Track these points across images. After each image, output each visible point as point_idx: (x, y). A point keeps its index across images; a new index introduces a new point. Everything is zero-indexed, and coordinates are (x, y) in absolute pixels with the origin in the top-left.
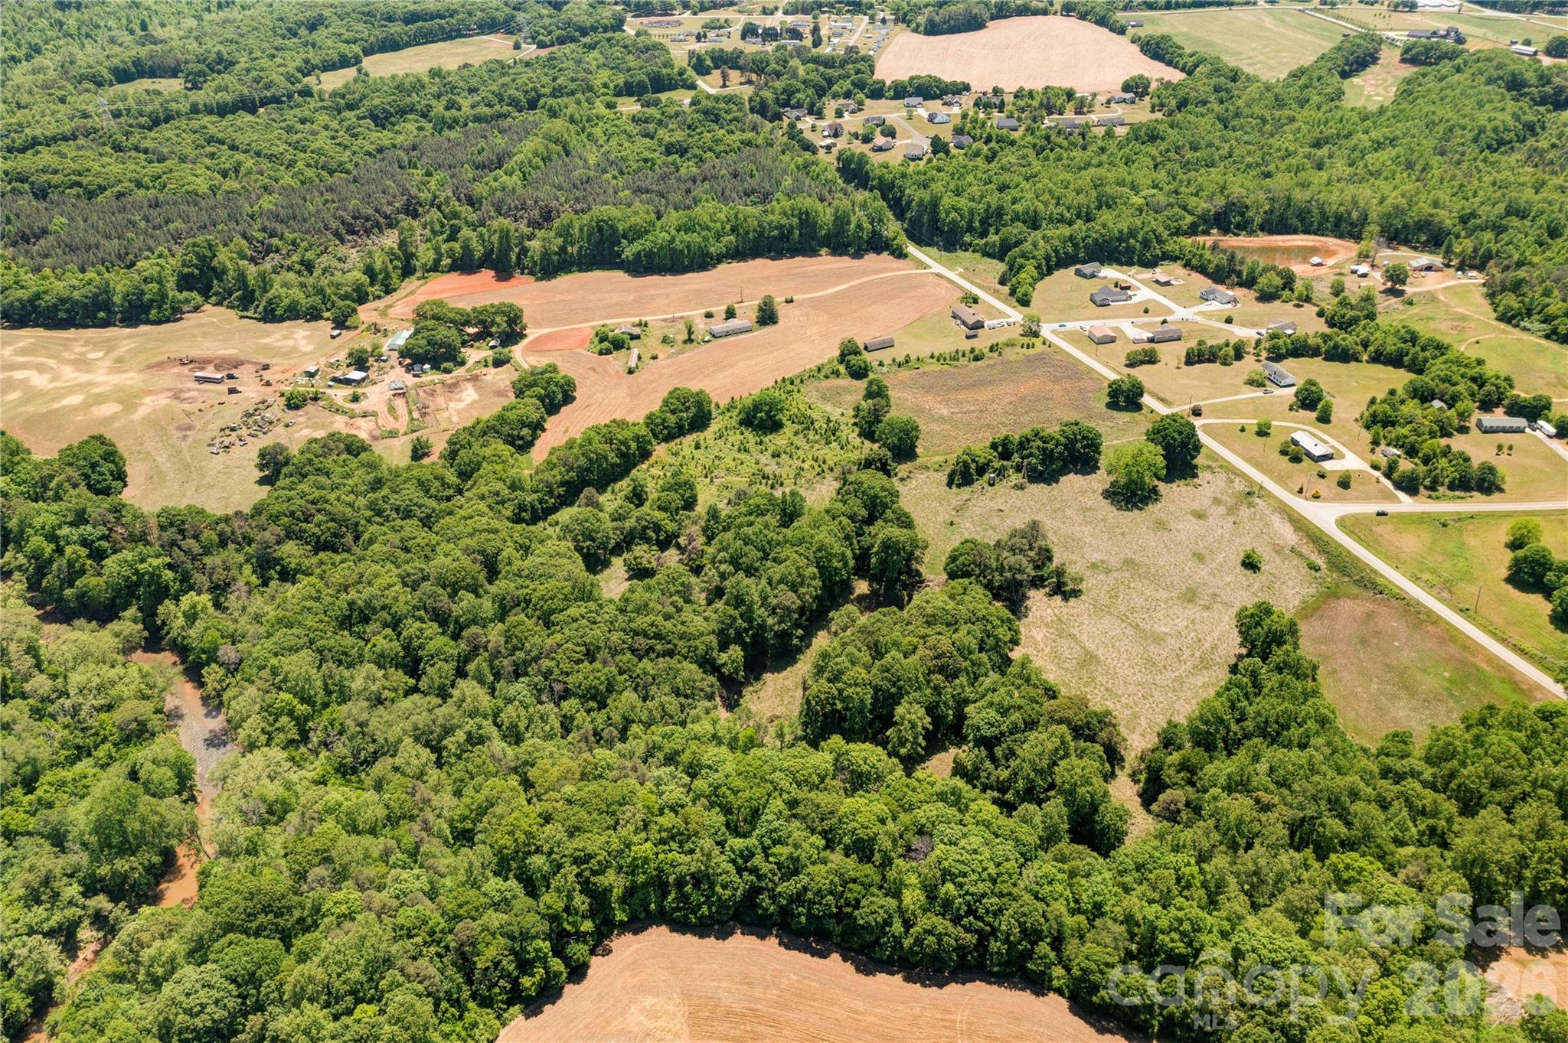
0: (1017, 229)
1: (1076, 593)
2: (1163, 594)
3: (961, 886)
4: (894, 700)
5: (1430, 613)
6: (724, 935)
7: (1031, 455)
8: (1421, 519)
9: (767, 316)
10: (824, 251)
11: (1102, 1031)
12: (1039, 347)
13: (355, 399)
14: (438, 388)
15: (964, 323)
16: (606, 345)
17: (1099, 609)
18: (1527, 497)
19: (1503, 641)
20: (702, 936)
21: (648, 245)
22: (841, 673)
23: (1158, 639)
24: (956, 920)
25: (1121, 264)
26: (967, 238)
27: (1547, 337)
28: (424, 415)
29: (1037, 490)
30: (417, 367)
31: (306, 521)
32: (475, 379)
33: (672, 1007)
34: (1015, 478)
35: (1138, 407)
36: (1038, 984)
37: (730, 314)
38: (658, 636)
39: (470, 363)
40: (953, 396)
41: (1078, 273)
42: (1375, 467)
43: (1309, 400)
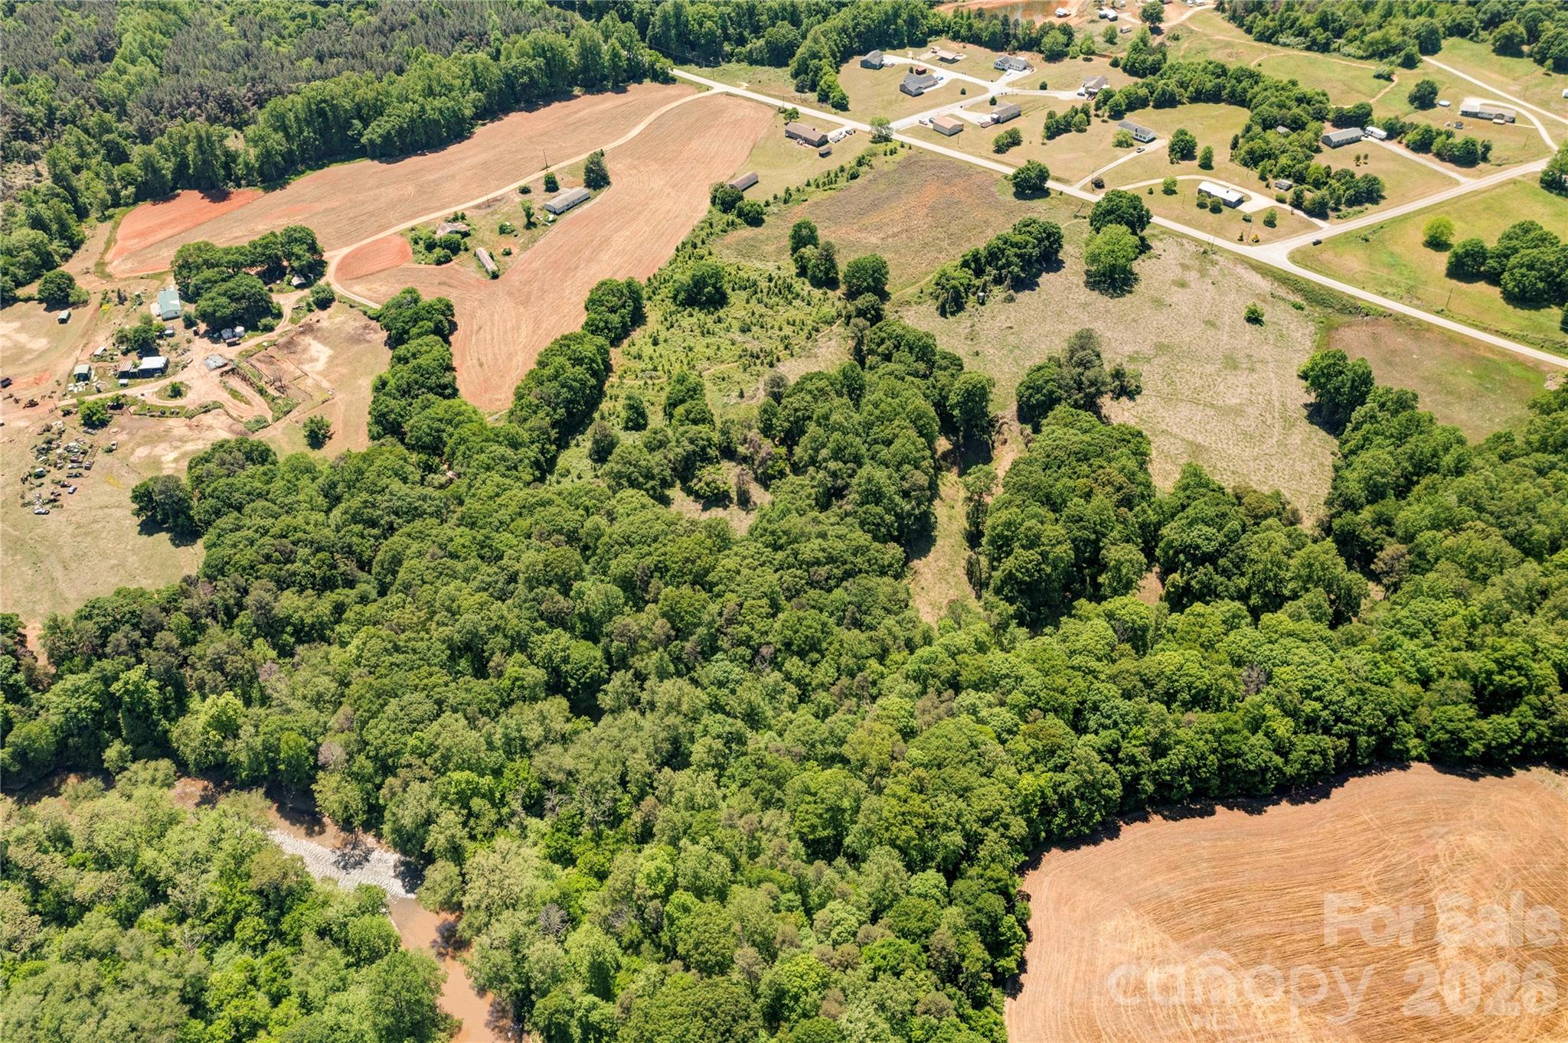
0: (783, 30)
1: (1138, 391)
2: (1210, 369)
3: (1319, 699)
4: (1096, 546)
5: (1419, 322)
6: (1113, 833)
7: (1009, 264)
8: (1347, 238)
9: (596, 178)
10: (577, 90)
11: (1475, 777)
12: (902, 153)
13: (176, 392)
14: (272, 351)
15: (807, 141)
16: (438, 252)
17: (1170, 399)
18: (1404, 199)
19: (1485, 329)
20: (1096, 843)
21: (395, 122)
22: (1038, 537)
23: (1239, 411)
24: (1327, 731)
25: (894, 48)
26: (727, 48)
27: (1308, 49)
28: (282, 389)
29: (1024, 296)
30: (226, 333)
31: (288, 561)
32: (308, 329)
33: (1134, 923)
34: (998, 293)
35: (1046, 193)
36: (1400, 760)
37: (552, 186)
38: (831, 560)
39: (287, 312)
40: (866, 221)
41: (866, 65)
42: (1281, 201)
43: (1183, 150)
